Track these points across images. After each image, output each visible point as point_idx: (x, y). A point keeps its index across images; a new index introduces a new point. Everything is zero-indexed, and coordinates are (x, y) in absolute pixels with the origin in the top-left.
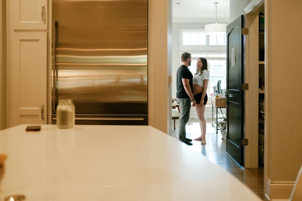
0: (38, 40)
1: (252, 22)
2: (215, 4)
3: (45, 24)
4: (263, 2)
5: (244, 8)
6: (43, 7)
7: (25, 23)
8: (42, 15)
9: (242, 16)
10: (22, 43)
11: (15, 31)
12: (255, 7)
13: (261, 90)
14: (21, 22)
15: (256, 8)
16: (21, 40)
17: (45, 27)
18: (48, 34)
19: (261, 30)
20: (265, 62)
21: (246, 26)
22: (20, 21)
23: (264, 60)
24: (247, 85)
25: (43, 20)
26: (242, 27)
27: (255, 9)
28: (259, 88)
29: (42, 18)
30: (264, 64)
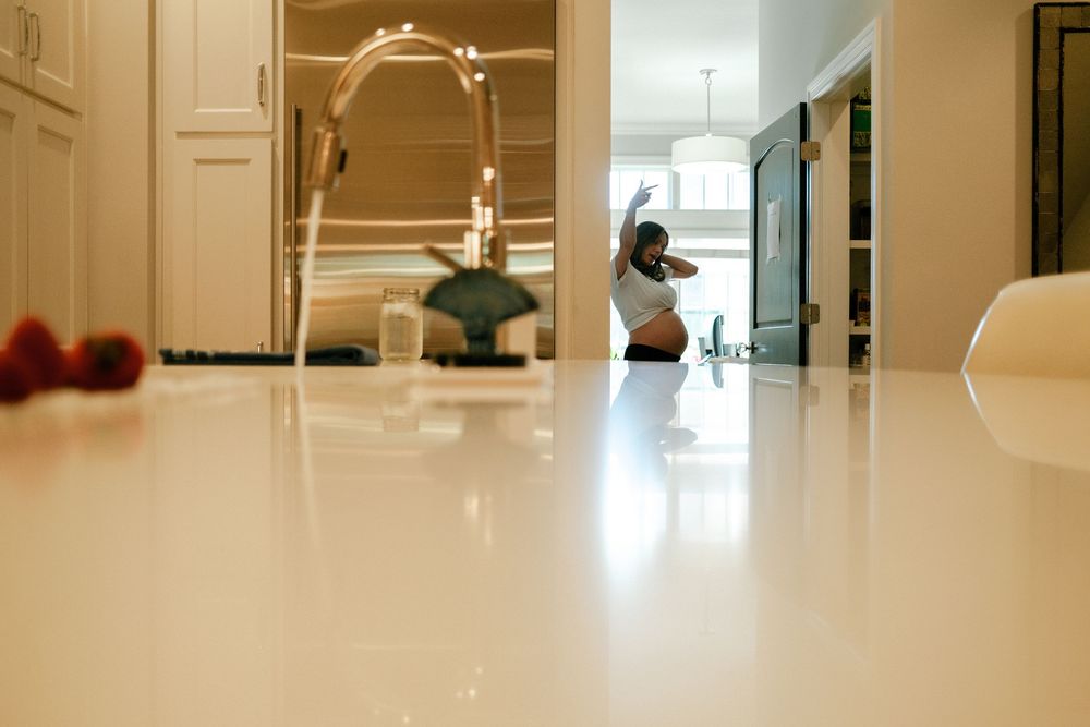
0: (246, 161)
1: (830, 124)
2: (705, 75)
3: (266, 118)
4: (866, 64)
5: (808, 84)
6: (262, 69)
7: (210, 112)
8: (261, 92)
9: (803, 106)
10: (201, 168)
11: (181, 134)
12: (841, 80)
13: (856, 325)
14: (197, 111)
15: (845, 82)
16: (199, 162)
17: (267, 126)
18: (274, 145)
19: (860, 147)
20: (873, 243)
21: (814, 135)
22: (196, 107)
23: (868, 237)
24: (816, 308)
25: (262, 104)
26: (804, 136)
27: (841, 86)
28: (851, 318)
29: (261, 97)
30: (869, 250)
